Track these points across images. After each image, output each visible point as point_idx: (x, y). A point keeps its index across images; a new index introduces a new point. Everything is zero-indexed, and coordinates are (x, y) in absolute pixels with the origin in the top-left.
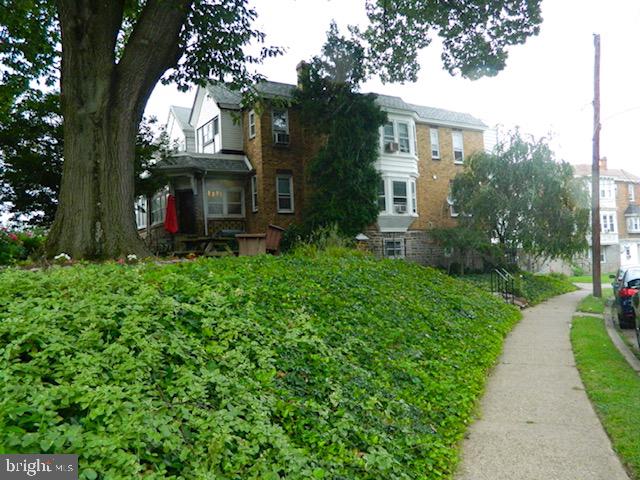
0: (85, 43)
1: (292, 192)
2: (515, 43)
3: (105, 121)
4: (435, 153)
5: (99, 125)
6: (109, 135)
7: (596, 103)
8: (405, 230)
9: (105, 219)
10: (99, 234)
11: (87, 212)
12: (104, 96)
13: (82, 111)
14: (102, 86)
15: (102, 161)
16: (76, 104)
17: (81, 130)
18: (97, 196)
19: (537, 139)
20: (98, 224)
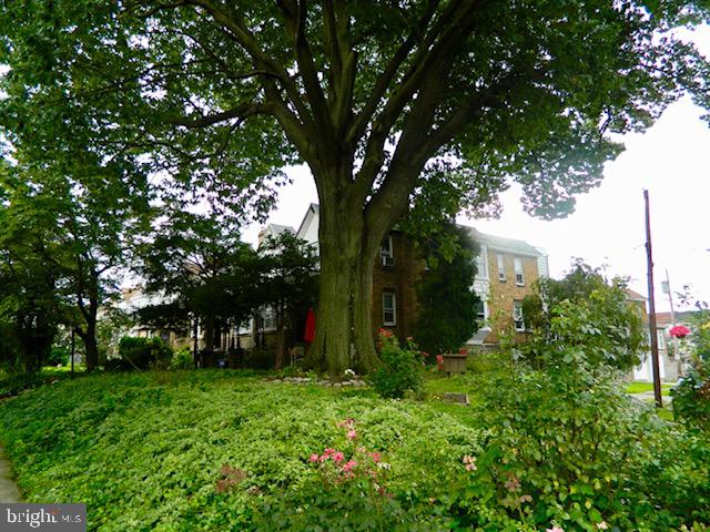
0: (343, 204)
1: (394, 309)
2: (580, 192)
3: (359, 266)
4: (502, 276)
5: (354, 268)
6: (361, 276)
7: (648, 246)
8: (481, 342)
9: (359, 341)
10: (353, 353)
11: (345, 336)
12: (357, 245)
13: (343, 257)
14: (355, 238)
15: (356, 296)
16: (338, 252)
17: (341, 271)
18: (351, 323)
19: (593, 269)
20: (352, 345)
